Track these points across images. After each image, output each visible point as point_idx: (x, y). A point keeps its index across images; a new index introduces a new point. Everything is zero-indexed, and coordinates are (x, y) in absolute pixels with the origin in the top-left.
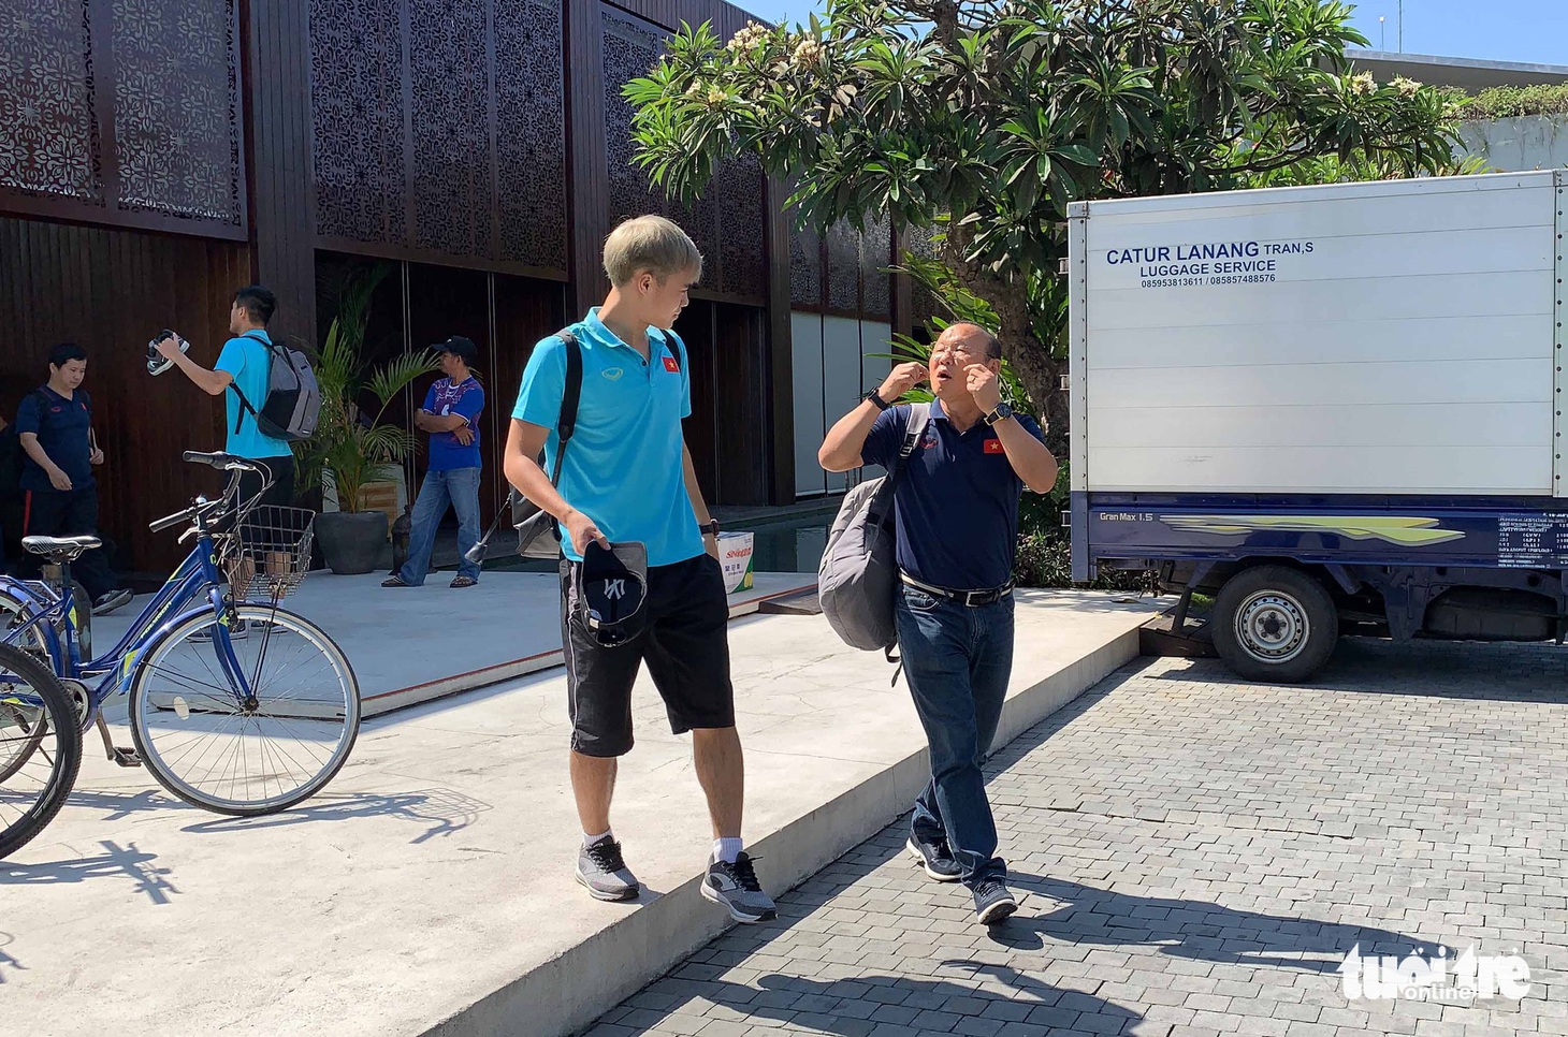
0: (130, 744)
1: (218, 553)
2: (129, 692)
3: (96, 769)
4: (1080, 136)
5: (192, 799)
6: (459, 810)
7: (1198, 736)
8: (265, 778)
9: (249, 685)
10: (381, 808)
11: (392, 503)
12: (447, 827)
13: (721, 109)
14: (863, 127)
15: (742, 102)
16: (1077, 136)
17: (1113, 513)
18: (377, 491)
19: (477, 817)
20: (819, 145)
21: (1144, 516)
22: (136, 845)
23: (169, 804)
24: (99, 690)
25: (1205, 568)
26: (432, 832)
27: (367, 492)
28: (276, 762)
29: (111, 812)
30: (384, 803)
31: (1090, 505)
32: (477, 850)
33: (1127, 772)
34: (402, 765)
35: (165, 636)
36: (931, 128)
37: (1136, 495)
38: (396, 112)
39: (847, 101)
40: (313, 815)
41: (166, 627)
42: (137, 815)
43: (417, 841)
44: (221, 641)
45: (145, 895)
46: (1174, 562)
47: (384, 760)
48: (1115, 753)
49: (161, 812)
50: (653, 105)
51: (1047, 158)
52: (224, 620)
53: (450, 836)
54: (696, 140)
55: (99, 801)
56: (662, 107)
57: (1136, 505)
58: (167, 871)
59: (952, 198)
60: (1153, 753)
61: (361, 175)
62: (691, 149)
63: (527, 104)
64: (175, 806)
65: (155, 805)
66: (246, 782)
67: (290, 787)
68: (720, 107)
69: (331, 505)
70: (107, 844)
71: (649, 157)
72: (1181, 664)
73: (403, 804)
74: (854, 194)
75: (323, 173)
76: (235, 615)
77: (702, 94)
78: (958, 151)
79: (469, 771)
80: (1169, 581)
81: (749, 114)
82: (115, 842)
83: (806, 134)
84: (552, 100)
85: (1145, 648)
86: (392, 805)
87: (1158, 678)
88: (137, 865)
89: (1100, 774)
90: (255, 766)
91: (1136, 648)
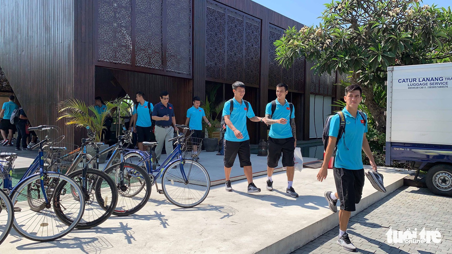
0: (161, 189)
1: (182, 147)
2: (162, 178)
3: (154, 194)
4: (390, 50)
5: (173, 203)
6: (231, 211)
7: (423, 210)
8: (189, 199)
9: (187, 178)
10: (214, 209)
11: (219, 136)
12: (228, 215)
13: (297, 47)
14: (332, 49)
15: (302, 44)
16: (389, 50)
17: (398, 148)
18: (216, 134)
19: (235, 213)
20: (321, 54)
21: (407, 149)
22: (161, 213)
23: (169, 203)
24: (156, 176)
25: (425, 163)
26: (225, 216)
27: (214, 134)
28: (191, 195)
29: (157, 204)
30: (214, 207)
31: (391, 146)
32: (235, 222)
33: (402, 218)
34: (219, 198)
35: (170, 165)
36: (350, 49)
37: (405, 143)
38: (224, 50)
39: (328, 43)
40: (199, 209)
41: (170, 163)
42: (162, 205)
43: (221, 218)
44: (182, 167)
45: (162, 225)
46: (415, 162)
47: (215, 197)
48: (398, 212)
49: (167, 205)
50: (281, 46)
51: (381, 56)
52: (182, 163)
53: (229, 218)
54: (290, 54)
55: (155, 201)
56: (283, 47)
57: (405, 146)
58: (167, 220)
59: (355, 66)
60: (410, 213)
61: (216, 64)
62: (289, 56)
63: (252, 47)
64: (170, 204)
65: (165, 203)
66: (185, 199)
67: (194, 202)
68: (297, 46)
69: (206, 136)
70: (155, 212)
71: (279, 58)
72: (416, 189)
73: (219, 208)
74: (329, 66)
75: (208, 64)
76: (185, 162)
77: (293, 43)
78: (357, 54)
79: (234, 201)
80: (413, 167)
81: (304, 47)
82: (157, 212)
83: (318, 52)
84: (257, 47)
85: (405, 184)
86: (216, 208)
87: (409, 192)
88: (161, 218)
89: (395, 218)
90: (187, 196)
91: (403, 184)
